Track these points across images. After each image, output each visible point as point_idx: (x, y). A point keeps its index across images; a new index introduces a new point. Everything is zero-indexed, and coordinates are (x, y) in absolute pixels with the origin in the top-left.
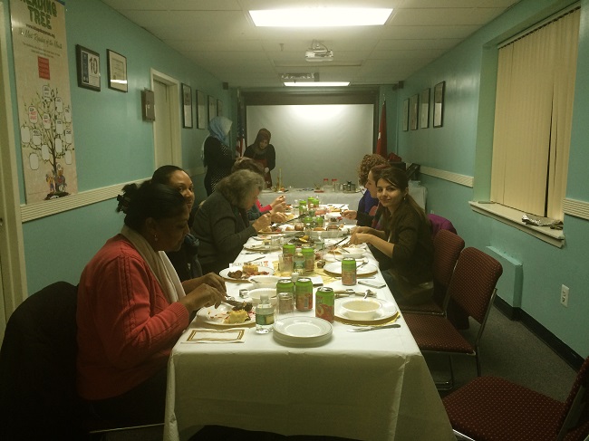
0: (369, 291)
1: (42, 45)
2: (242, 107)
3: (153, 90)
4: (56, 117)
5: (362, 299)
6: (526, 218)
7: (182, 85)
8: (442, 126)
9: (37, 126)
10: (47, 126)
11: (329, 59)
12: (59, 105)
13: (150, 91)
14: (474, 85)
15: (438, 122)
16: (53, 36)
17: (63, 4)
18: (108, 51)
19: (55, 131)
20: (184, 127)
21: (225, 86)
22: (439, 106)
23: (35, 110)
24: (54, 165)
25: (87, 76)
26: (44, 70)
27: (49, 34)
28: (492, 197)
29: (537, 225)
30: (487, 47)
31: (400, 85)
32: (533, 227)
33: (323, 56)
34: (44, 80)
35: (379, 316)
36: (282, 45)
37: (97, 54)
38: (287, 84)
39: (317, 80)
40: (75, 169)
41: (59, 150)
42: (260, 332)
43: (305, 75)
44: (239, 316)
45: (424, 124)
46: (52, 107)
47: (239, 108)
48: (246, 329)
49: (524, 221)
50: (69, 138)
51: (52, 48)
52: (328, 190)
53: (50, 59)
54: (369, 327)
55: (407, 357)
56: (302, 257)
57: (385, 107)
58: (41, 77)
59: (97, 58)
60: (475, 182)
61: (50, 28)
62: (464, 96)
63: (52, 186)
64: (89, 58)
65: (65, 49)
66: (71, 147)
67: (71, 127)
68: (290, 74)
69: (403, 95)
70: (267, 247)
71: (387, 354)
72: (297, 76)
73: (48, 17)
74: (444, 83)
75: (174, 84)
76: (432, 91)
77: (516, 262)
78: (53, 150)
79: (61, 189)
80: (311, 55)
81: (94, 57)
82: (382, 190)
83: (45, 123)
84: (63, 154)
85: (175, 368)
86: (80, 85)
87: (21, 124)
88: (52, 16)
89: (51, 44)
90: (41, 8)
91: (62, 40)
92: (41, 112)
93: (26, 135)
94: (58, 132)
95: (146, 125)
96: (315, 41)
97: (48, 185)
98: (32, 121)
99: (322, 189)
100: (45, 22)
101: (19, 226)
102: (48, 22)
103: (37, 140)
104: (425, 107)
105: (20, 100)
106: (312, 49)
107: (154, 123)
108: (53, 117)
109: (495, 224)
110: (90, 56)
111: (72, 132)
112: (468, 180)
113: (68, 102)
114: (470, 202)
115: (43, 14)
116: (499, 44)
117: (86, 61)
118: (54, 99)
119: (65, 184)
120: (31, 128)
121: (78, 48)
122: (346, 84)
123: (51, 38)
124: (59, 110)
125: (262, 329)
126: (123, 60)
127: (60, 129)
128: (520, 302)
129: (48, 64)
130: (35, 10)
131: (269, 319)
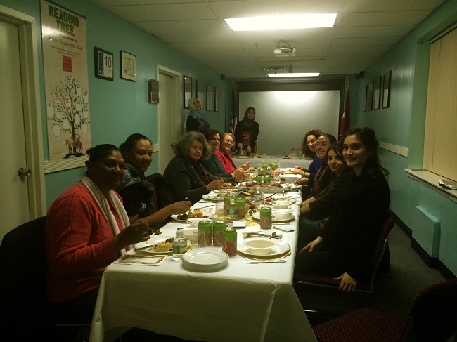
0: (274, 234)
1: (66, 48)
2: (236, 93)
3: (158, 80)
4: (75, 99)
5: (267, 239)
6: (441, 183)
7: (184, 76)
8: (388, 106)
9: (60, 105)
10: (69, 105)
11: (293, 54)
12: (79, 91)
13: (155, 81)
14: (411, 74)
15: (386, 104)
16: (75, 41)
17: (85, 18)
18: (121, 51)
19: (74, 109)
20: (184, 107)
21: (223, 77)
22: (387, 91)
23: (59, 94)
24: (73, 134)
25: (102, 69)
26: (67, 65)
27: (72, 40)
28: (424, 165)
29: (450, 189)
30: (421, 42)
31: (361, 75)
32: (448, 190)
33: (287, 52)
34: (67, 73)
35: (274, 252)
36: (256, 44)
37: (112, 54)
38: (270, 75)
39: (291, 71)
40: (90, 137)
41: (77, 122)
42: (175, 259)
43: (282, 67)
44: (164, 247)
45: (376, 106)
46: (73, 91)
47: (233, 94)
48: (166, 256)
49: (441, 185)
50: (86, 115)
51: (74, 50)
52: (294, 158)
53: (72, 57)
54: (262, 261)
55: (278, 284)
56: (233, 205)
57: (348, 92)
58: (64, 70)
59: (111, 57)
60: (410, 153)
61: (73, 35)
62: (403, 83)
63: (70, 148)
64: (104, 57)
65: (85, 50)
66: (88, 121)
67: (88, 106)
68: (270, 68)
69: (363, 83)
70: (219, 198)
71: (263, 282)
72: (276, 69)
73: (72, 27)
74: (390, 72)
75: (178, 76)
76: (383, 79)
77: (435, 219)
78: (72, 123)
79: (77, 150)
80: (278, 51)
81: (108, 56)
82: (331, 159)
83: (66, 104)
84: (80, 126)
85: (106, 282)
86: (97, 76)
87: (47, 104)
88: (75, 27)
89: (74, 47)
90: (66, 21)
91: (83, 44)
92: (63, 95)
93: (51, 111)
94: (77, 109)
95: (151, 106)
96: (281, 41)
97: (67, 147)
98: (56, 101)
99: (289, 157)
100: (70, 31)
101: (43, 177)
102: (72, 31)
103: (60, 116)
104: (377, 92)
105: (47, 87)
106: (278, 47)
107: (158, 104)
108: (74, 99)
109: (423, 187)
110: (105, 55)
111: (89, 110)
112: (404, 151)
113: (86, 88)
114: (406, 169)
115: (68, 25)
116: (430, 40)
117: (102, 59)
118: (74, 86)
119: (81, 148)
120: (55, 107)
121: (96, 50)
122: (317, 74)
123: (74, 42)
124: (79, 93)
125: (178, 257)
126: (133, 58)
127: (79, 107)
128: (438, 253)
129: (70, 61)
130: (61, 22)
131: (182, 250)
